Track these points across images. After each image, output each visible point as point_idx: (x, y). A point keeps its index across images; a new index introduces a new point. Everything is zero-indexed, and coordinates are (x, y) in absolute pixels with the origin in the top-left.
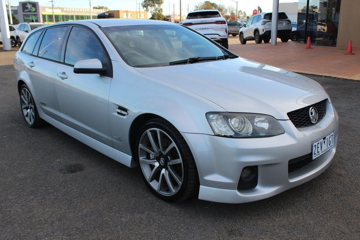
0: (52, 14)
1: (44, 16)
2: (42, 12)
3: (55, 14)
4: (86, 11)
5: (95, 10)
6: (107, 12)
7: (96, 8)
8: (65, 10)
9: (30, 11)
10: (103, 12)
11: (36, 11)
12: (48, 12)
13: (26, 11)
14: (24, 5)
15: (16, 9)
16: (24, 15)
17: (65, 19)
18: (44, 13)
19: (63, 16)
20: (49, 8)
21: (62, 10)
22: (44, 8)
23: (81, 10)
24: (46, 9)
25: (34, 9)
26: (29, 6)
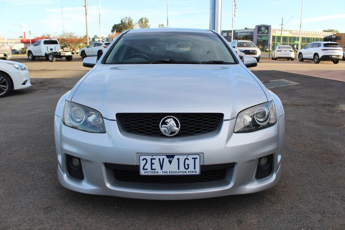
0: (280, 35)
1: (274, 37)
2: (272, 34)
3: (282, 35)
4: (313, 33)
5: (324, 33)
6: (335, 35)
7: (327, 31)
8: (293, 32)
9: (263, 33)
10: (331, 35)
11: (268, 33)
12: (278, 34)
13: (260, 32)
14: (259, 28)
15: (253, 31)
16: (258, 36)
17: (292, 40)
18: (274, 35)
19: (290, 38)
20: (279, 30)
21: (291, 32)
22: (275, 31)
23: (308, 33)
24: (277, 31)
25: (266, 31)
26: (263, 29)
